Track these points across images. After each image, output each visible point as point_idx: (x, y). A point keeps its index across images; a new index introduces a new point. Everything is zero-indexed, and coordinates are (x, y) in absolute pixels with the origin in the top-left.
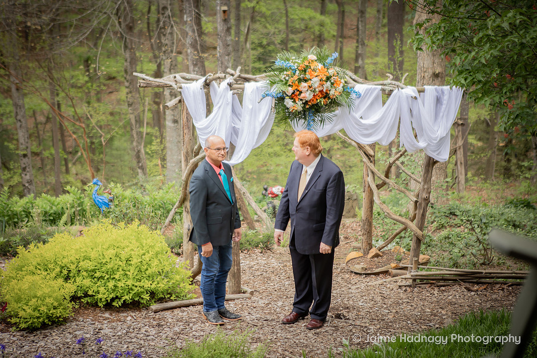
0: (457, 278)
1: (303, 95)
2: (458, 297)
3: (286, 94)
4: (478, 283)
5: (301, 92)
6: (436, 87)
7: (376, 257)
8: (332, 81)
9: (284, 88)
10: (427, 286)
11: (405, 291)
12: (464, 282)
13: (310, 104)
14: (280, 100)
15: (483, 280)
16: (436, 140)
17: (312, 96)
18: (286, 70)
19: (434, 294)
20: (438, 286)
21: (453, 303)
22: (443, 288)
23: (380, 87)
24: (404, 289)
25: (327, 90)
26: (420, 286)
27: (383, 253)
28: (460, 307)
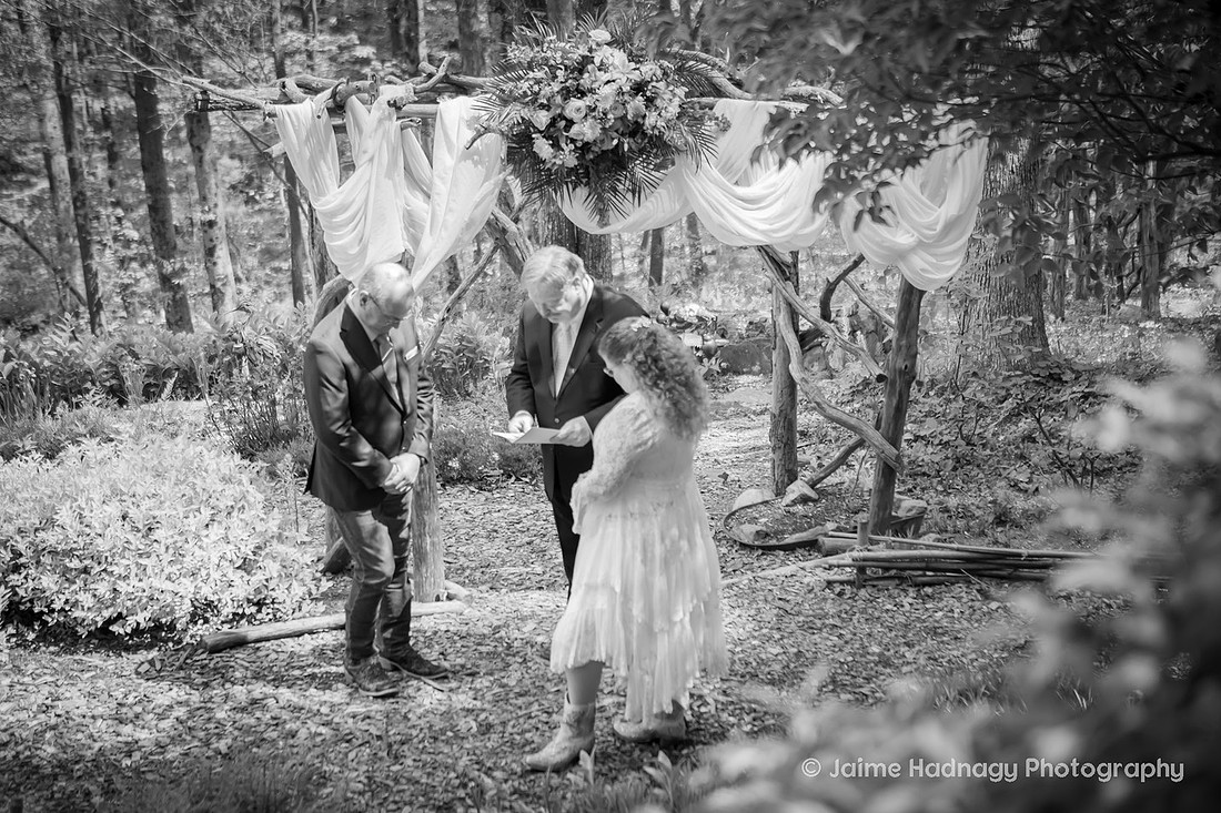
0: (961, 567)
1: (575, 129)
2: (956, 615)
3: (534, 127)
4: (1011, 580)
5: (570, 123)
7: (800, 503)
8: (648, 94)
9: (526, 113)
10: (891, 584)
11: (840, 594)
12: (981, 576)
13: (596, 149)
14: (522, 140)
15: (1025, 572)
17: (598, 131)
18: (533, 67)
19: (902, 606)
20: (916, 585)
21: (940, 631)
22: (929, 590)
24: (838, 590)
25: (636, 116)
26: (875, 583)
27: (820, 492)
28: (953, 642)
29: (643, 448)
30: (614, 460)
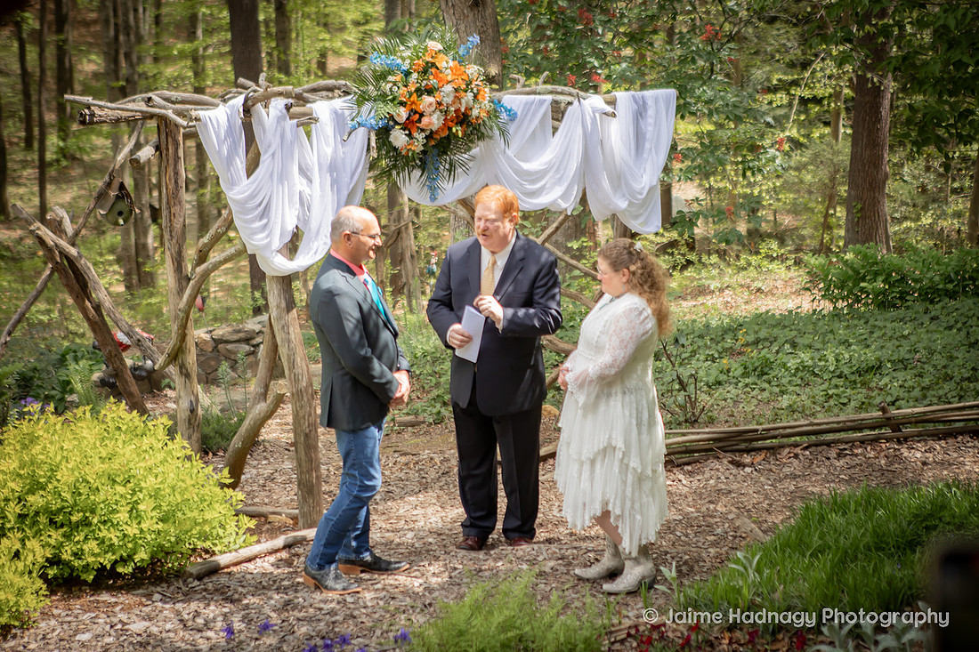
0: (712, 446)
1: (425, 120)
2: (725, 481)
3: (395, 121)
4: (748, 451)
5: (422, 115)
6: (632, 92)
8: (474, 90)
9: (391, 109)
12: (725, 451)
13: (438, 137)
14: (383, 133)
15: (756, 444)
16: (641, 194)
17: (441, 122)
18: (390, 72)
20: (678, 466)
21: (724, 491)
22: (689, 468)
23: (549, 98)
25: (466, 109)
28: (742, 496)
29: (646, 336)
30: (626, 347)
